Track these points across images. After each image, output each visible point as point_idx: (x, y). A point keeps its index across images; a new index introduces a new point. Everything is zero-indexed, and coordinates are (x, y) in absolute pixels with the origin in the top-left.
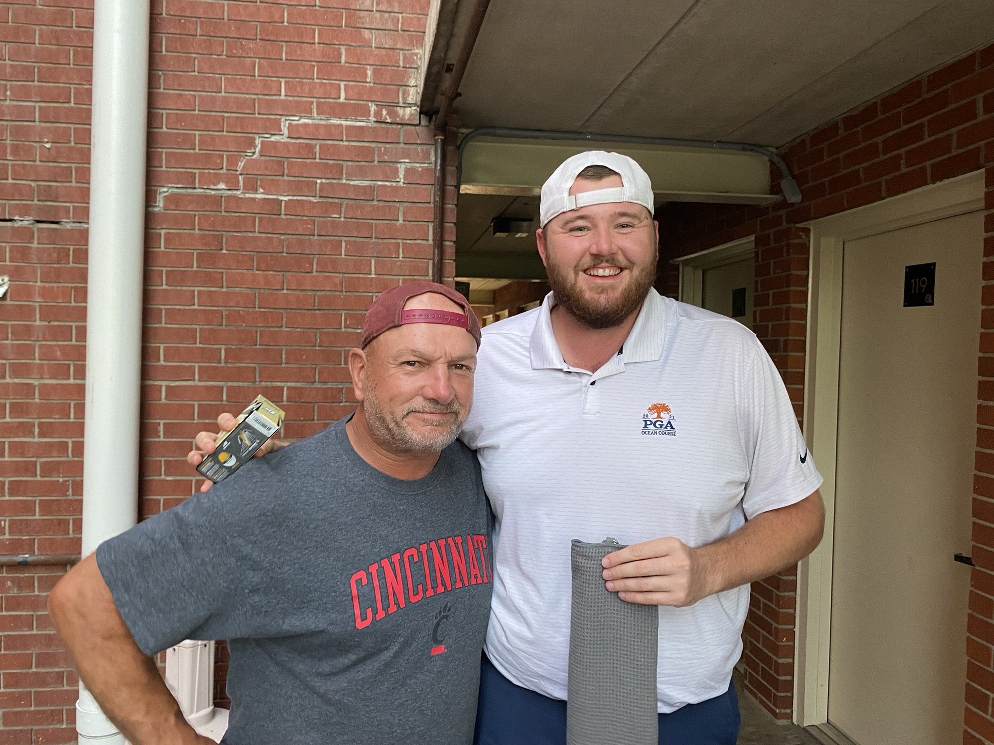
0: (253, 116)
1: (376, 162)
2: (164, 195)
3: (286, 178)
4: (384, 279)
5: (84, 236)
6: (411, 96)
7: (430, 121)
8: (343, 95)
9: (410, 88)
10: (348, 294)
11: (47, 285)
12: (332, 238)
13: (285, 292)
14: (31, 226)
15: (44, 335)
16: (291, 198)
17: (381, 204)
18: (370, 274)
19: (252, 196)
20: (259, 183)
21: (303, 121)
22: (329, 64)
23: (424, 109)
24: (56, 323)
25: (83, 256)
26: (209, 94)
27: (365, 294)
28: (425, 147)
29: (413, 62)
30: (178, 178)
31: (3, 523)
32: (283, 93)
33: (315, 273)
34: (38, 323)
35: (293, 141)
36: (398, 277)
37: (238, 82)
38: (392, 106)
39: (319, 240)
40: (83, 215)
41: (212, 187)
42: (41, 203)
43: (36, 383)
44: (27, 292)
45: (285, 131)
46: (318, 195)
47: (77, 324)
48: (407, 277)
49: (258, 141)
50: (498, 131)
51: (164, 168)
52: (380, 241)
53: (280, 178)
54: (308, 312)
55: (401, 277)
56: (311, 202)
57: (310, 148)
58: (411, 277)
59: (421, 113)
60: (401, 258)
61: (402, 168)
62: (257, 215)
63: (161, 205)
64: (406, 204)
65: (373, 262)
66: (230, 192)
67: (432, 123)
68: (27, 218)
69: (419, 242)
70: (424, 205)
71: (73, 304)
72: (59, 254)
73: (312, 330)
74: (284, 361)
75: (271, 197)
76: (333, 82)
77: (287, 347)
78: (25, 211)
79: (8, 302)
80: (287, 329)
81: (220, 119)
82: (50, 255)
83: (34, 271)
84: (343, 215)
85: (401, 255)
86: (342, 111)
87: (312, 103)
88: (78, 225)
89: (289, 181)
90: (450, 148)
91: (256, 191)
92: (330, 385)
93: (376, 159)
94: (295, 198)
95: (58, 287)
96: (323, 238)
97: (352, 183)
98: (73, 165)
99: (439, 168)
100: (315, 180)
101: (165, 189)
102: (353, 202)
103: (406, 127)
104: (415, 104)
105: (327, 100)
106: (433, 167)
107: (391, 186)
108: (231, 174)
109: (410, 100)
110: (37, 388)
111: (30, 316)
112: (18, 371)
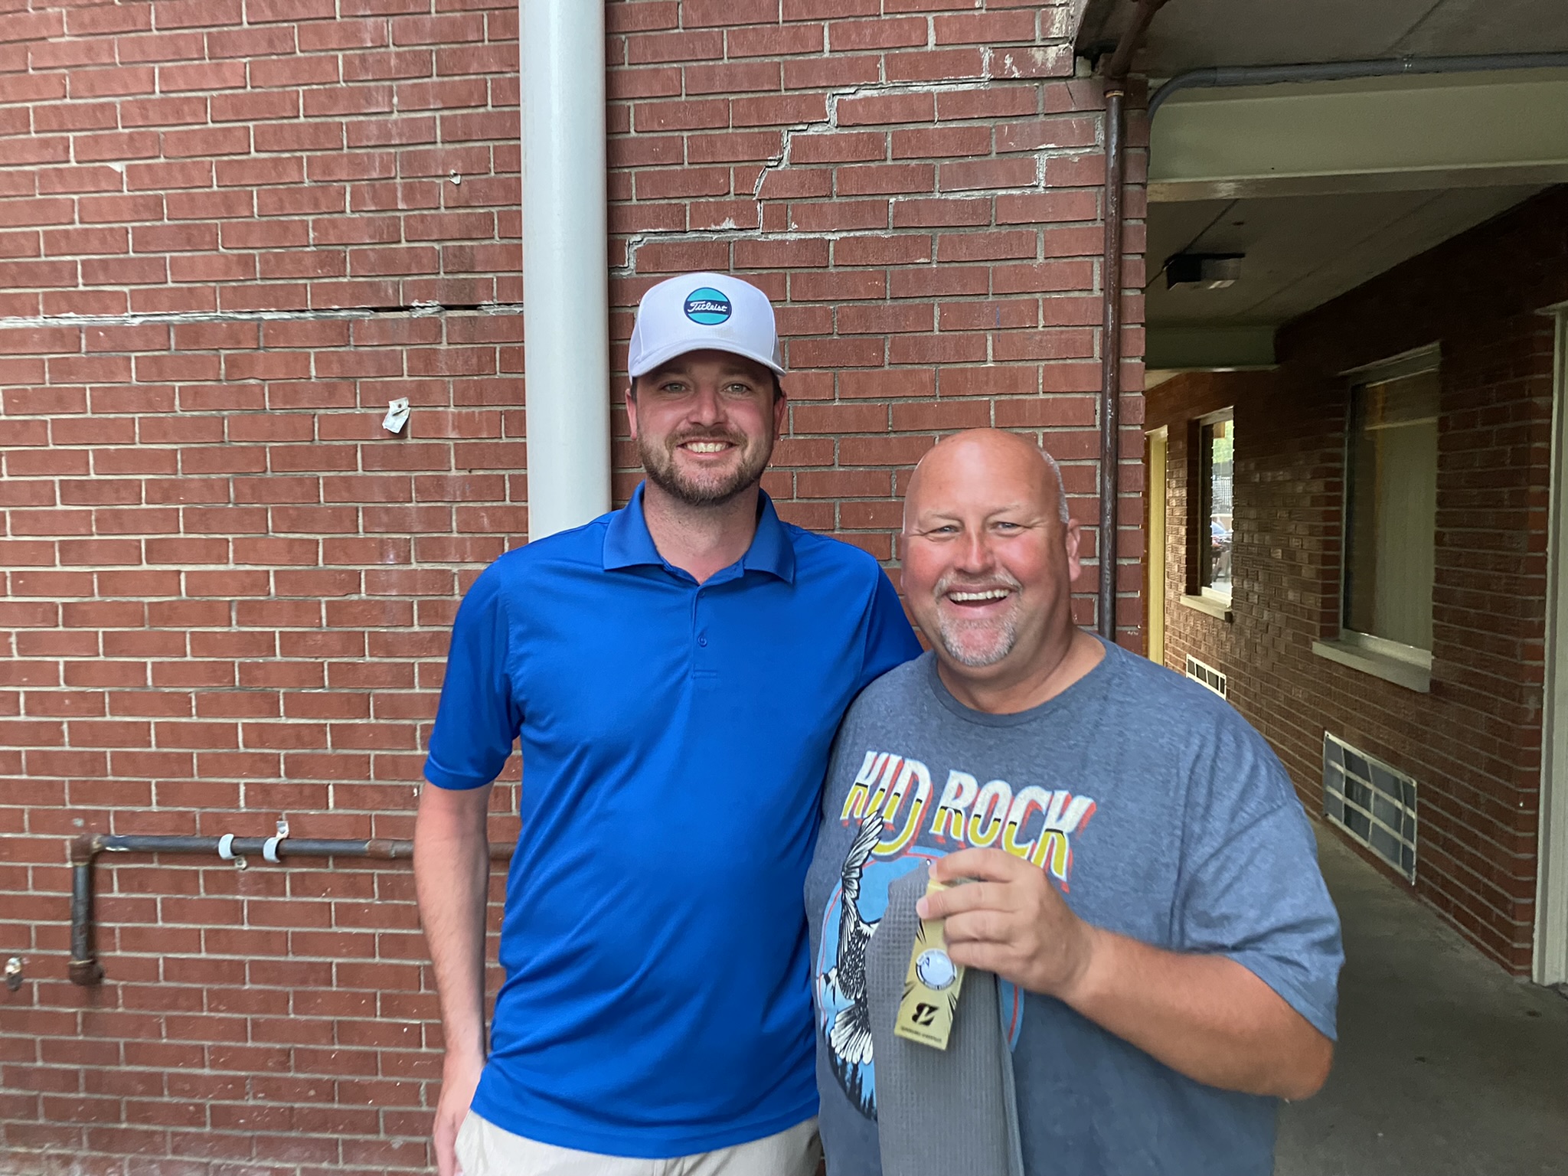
0: (777, 94)
1: (994, 155)
2: (636, 247)
3: (835, 199)
4: (1010, 369)
5: (517, 324)
6: (1058, 25)
7: (1093, 68)
8: (932, 39)
9: (1055, 10)
10: (946, 400)
11: (464, 410)
12: (917, 301)
13: (837, 403)
14: (437, 316)
15: (463, 493)
16: (845, 234)
17: (1004, 230)
18: (985, 361)
19: (779, 237)
20: (790, 213)
21: (862, 94)
23: (1083, 47)
24: (481, 473)
25: (516, 359)
26: (703, 63)
27: (975, 399)
28: (1085, 117)
30: (659, 214)
32: (827, 47)
33: (887, 368)
34: (454, 473)
35: (846, 132)
36: (1036, 364)
37: (751, 37)
38: (1022, 47)
39: (894, 307)
40: (513, 291)
41: (713, 227)
42: (449, 277)
43: (455, 570)
44: (436, 423)
45: (833, 116)
46: (891, 226)
47: (511, 472)
48: (1052, 362)
49: (787, 139)
50: (1220, 75)
51: (634, 202)
52: (1003, 299)
53: (826, 200)
54: (877, 436)
55: (1043, 363)
56: (878, 238)
57: (877, 141)
58: (1061, 362)
59: (1076, 54)
60: (1040, 328)
61: (1041, 161)
62: (788, 271)
63: (632, 265)
64: (1050, 227)
65: (990, 338)
66: (742, 234)
67: (1100, 69)
68: (431, 303)
69: (1076, 294)
70: (1084, 225)
71: (504, 440)
72: (479, 358)
73: (883, 469)
74: (838, 525)
75: (812, 236)
76: (914, 15)
77: (843, 501)
78: (426, 292)
79: (410, 441)
80: (842, 469)
81: (722, 106)
82: (466, 362)
83: (445, 390)
84: (935, 258)
85: (1041, 323)
86: (930, 67)
87: (878, 58)
88: (506, 308)
89: (841, 204)
90: (1133, 114)
91: (784, 228)
93: (994, 149)
94: (852, 234)
95: (480, 413)
96: (901, 302)
97: (951, 197)
98: (494, 210)
99: (1114, 152)
100: (886, 198)
101: (638, 238)
102: (954, 232)
103: (1047, 84)
104: (1064, 39)
105: (903, 50)
106: (1102, 152)
107: (1022, 196)
108: (743, 201)
109: (1055, 32)
110: (456, 578)
111: (442, 463)
112: (428, 551)
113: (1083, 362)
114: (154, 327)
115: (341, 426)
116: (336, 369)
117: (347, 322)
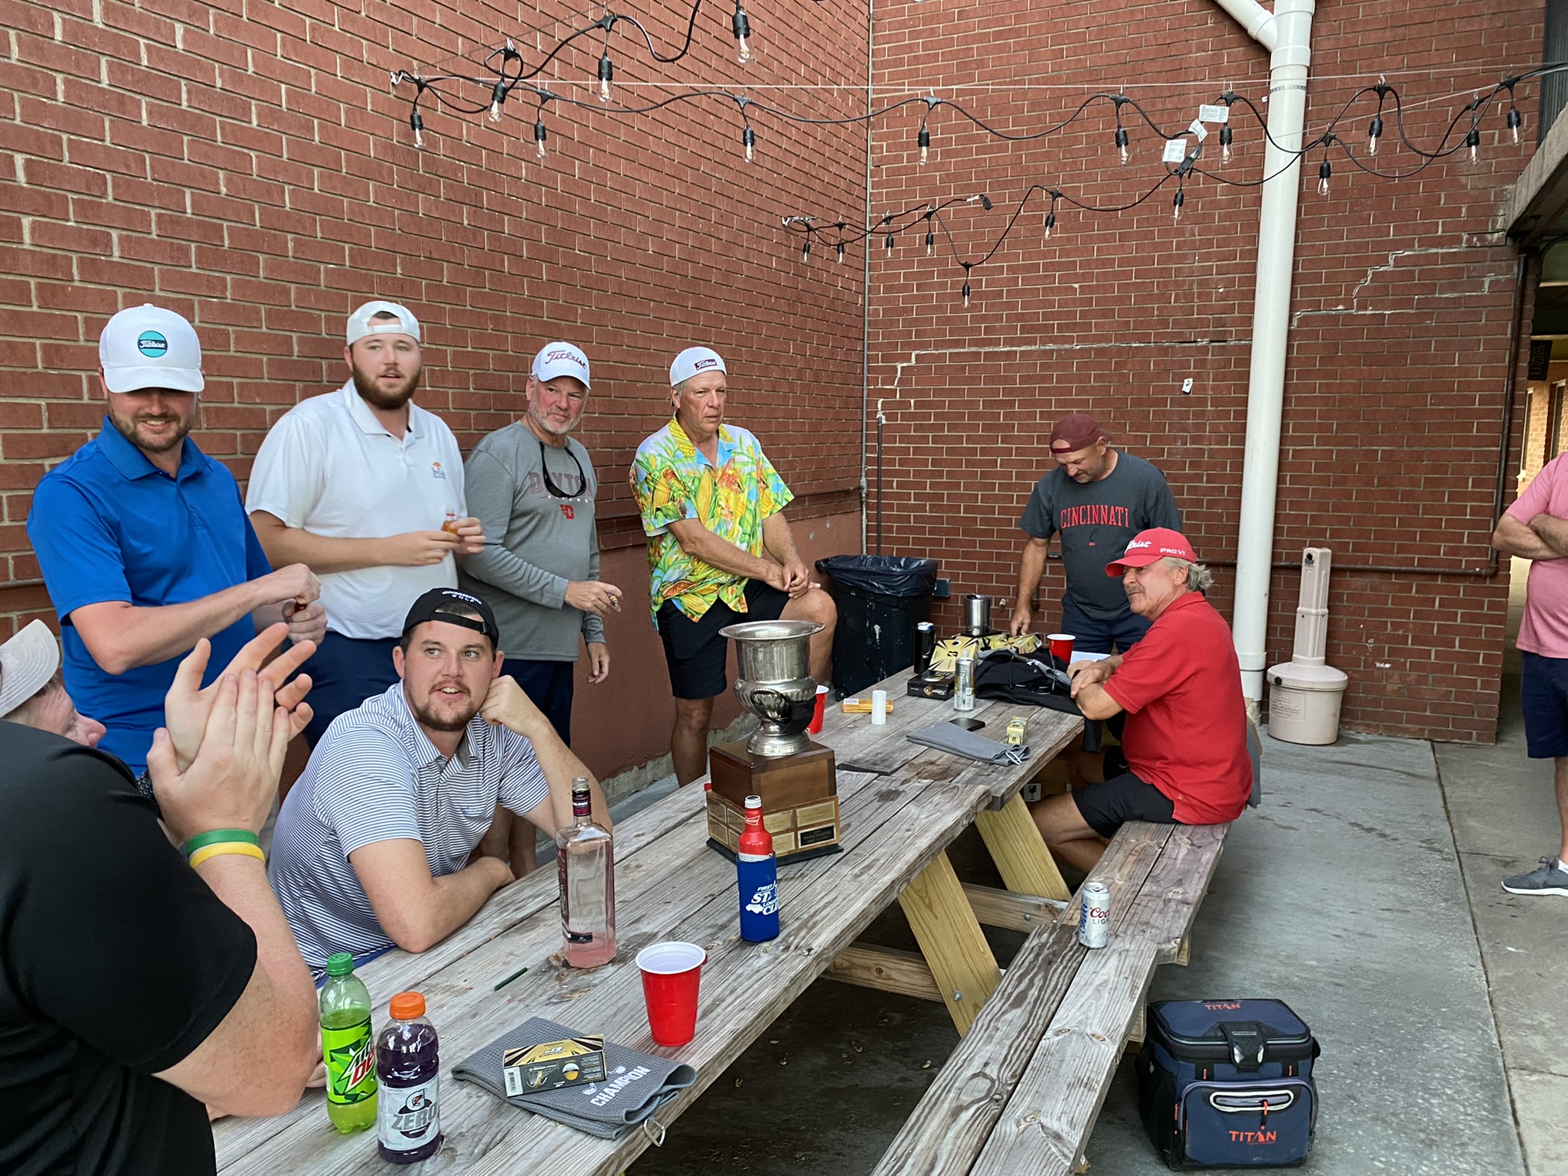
0: (1367, 254)
1: (1465, 278)
2: (1300, 317)
3: (1390, 297)
4: (1466, 367)
5: (1248, 348)
6: (1500, 224)
7: (1515, 241)
8: (1440, 230)
9: (1499, 217)
10: (1435, 380)
11: (1216, 383)
12: (1425, 339)
13: (1384, 380)
14: (1208, 345)
15: (1213, 416)
16: (1393, 311)
17: (1468, 309)
18: (1454, 364)
19: (1363, 313)
20: (1369, 303)
21: (1406, 253)
22: (1431, 208)
23: (1511, 233)
24: (1221, 408)
25: (1246, 362)
26: (1335, 241)
27: (1449, 379)
28: (1509, 262)
29: (1504, 196)
30: (1309, 304)
32: (1392, 233)
33: (1408, 366)
34: (1209, 408)
35: (1397, 269)
36: (1478, 365)
37: (1357, 230)
38: (1481, 235)
39: (1414, 341)
40: (1248, 335)
41: (1333, 309)
42: (1215, 329)
43: (1206, 448)
44: (1204, 388)
45: (1391, 262)
46: (1415, 308)
47: (1236, 408)
48: (1485, 364)
49: (1370, 272)
51: (1300, 299)
52: (1464, 338)
53: (1386, 297)
54: (1401, 394)
55: (1481, 365)
56: (1409, 313)
57: (1411, 272)
58: (1490, 364)
59: (1508, 235)
60: (1481, 350)
61: (1487, 282)
62: (1365, 327)
63: (1298, 324)
64: (1489, 308)
65: (1457, 354)
66: (1347, 311)
67: (1517, 243)
68: (1206, 339)
69: (1499, 336)
70: (1505, 307)
71: (1237, 395)
72: (1225, 362)
73: (1404, 408)
74: (1381, 431)
75: (1378, 312)
76: (1433, 220)
77: (1384, 421)
78: (1204, 335)
79: (1192, 395)
81: (1342, 259)
82: (1219, 363)
83: (1209, 375)
84: (1434, 321)
85: (1482, 348)
86: (1440, 242)
87: (1415, 238)
88: (1244, 342)
89: (1392, 299)
90: (1532, 261)
91: (1366, 309)
92: (1415, 448)
93: (1466, 276)
94: (1396, 311)
95: (1223, 384)
96: (1417, 339)
97: (1444, 296)
98: (1237, 302)
99: (1521, 275)
100: (1414, 296)
101: (1298, 313)
102: (1444, 310)
103: (1493, 249)
104: (1502, 230)
105: (1427, 235)
106: (1516, 277)
107: (1477, 295)
108: (1348, 298)
109: (1498, 227)
110: (1207, 451)
111: (1205, 405)
112: (1196, 440)
113: (1500, 364)
114: (1086, 349)
115: (1163, 389)
116: (1162, 367)
117: (1168, 347)
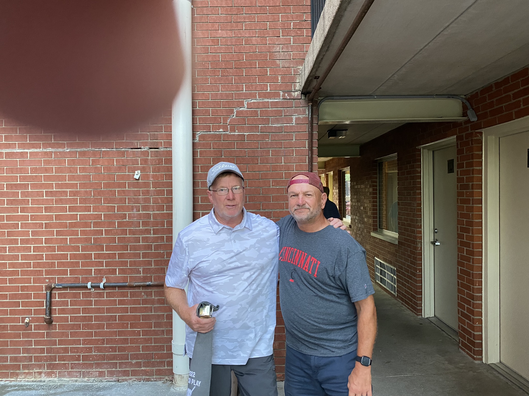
0: (233, 100)
1: (283, 116)
2: (198, 135)
3: (247, 125)
4: (288, 165)
5: (170, 154)
6: (297, 87)
7: (305, 97)
8: (269, 89)
9: (297, 83)
10: (273, 172)
11: (155, 173)
12: (266, 149)
13: (247, 172)
14: (148, 150)
15: (154, 194)
16: (249, 133)
17: (286, 133)
18: (282, 163)
19: (233, 133)
20: (236, 128)
21: (253, 101)
22: (263, 76)
23: (303, 92)
24: (159, 189)
25: (169, 161)
26: (215, 92)
27: (280, 172)
28: (304, 108)
29: (298, 72)
30: (204, 128)
31: (140, 269)
32: (244, 90)
33: (259, 164)
34: (152, 189)
35: (249, 110)
36: (294, 164)
37: (226, 86)
38: (289, 92)
39: (261, 150)
40: (170, 144)
41: (217, 131)
42: (151, 141)
43: (151, 213)
44: (147, 177)
45: (246, 106)
46: (260, 132)
47: (167, 189)
48: (297, 164)
49: (235, 111)
50: (335, 98)
51: (198, 124)
52: (286, 149)
53: (244, 125)
54: (257, 180)
55: (295, 164)
56: (257, 135)
57: (256, 112)
58: (299, 164)
59: (302, 94)
60: (294, 156)
61: (294, 118)
62: (235, 141)
63: (198, 139)
64: (296, 133)
65: (283, 158)
66: (224, 133)
67: (307, 98)
68: (146, 147)
69: (302, 148)
70: (304, 133)
71: (165, 181)
72: (159, 161)
73: (259, 188)
75: (241, 133)
76: (265, 83)
77: (249, 195)
78: (146, 144)
79: (140, 181)
80: (249, 188)
81: (219, 102)
82: (155, 162)
83: (150, 169)
84: (270, 139)
85: (295, 155)
86: (268, 95)
87: (256, 93)
88: (166, 149)
89: (248, 126)
90: (315, 108)
91: (235, 131)
92: (266, 210)
93: (283, 115)
94: (251, 133)
95: (159, 174)
96: (262, 149)
97: (274, 125)
98: (163, 125)
99: (310, 117)
100: (259, 125)
101: (199, 133)
102: (274, 133)
103: (295, 100)
104: (299, 90)
105: (262, 91)
106: (308, 116)
107: (290, 126)
108: (225, 125)
109: (297, 89)
110: (152, 215)
111: (149, 186)
112: (145, 208)
113: (304, 164)
114: (73, 152)
115: (123, 177)
116: (121, 163)
117: (124, 152)
